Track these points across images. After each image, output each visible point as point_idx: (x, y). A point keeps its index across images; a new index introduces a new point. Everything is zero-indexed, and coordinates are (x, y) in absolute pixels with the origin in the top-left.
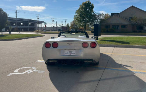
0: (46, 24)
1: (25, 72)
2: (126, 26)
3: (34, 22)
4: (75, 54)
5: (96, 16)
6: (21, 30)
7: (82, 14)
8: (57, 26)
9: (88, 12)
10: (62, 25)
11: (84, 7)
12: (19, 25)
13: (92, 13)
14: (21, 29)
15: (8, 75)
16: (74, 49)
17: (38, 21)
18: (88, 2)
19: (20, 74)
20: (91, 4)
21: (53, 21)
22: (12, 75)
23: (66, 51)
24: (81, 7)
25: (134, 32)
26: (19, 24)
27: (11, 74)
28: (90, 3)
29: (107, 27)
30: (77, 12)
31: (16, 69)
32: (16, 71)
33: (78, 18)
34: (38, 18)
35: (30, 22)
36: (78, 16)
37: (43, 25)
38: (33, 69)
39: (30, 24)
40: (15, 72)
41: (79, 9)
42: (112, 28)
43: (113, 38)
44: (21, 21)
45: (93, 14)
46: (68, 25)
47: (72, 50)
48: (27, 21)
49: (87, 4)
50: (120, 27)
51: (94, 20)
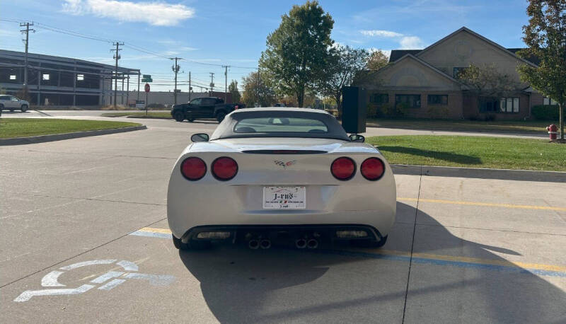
0: (151, 81)
1: (87, 282)
2: (445, 98)
3: (99, 71)
4: (303, 207)
5: (339, 58)
6: (42, 102)
7: (291, 51)
8: (191, 89)
9: (311, 41)
10: (212, 85)
11: (297, 22)
12: (35, 83)
13: (326, 46)
14: (43, 97)
15: (17, 300)
16: (302, 186)
17: (117, 68)
18: (314, 7)
19: (70, 291)
20: (323, 13)
21: (177, 69)
22: (35, 298)
23: (268, 194)
24: (288, 25)
25: (473, 119)
26: (34, 78)
27: (27, 295)
28: (320, 11)
29: (379, 97)
30: (271, 41)
31: (47, 270)
32: (50, 279)
33: (274, 62)
34: (118, 58)
35: (81, 71)
36: (276, 56)
37: (133, 85)
38: (122, 270)
39: (81, 78)
40: (43, 284)
41: (280, 32)
42: (396, 103)
43: (409, 139)
44: (43, 65)
45: (331, 51)
46: (233, 85)
47: (293, 190)
48: (72, 68)
49: (309, 12)
50: (424, 102)
51: (333, 72)
